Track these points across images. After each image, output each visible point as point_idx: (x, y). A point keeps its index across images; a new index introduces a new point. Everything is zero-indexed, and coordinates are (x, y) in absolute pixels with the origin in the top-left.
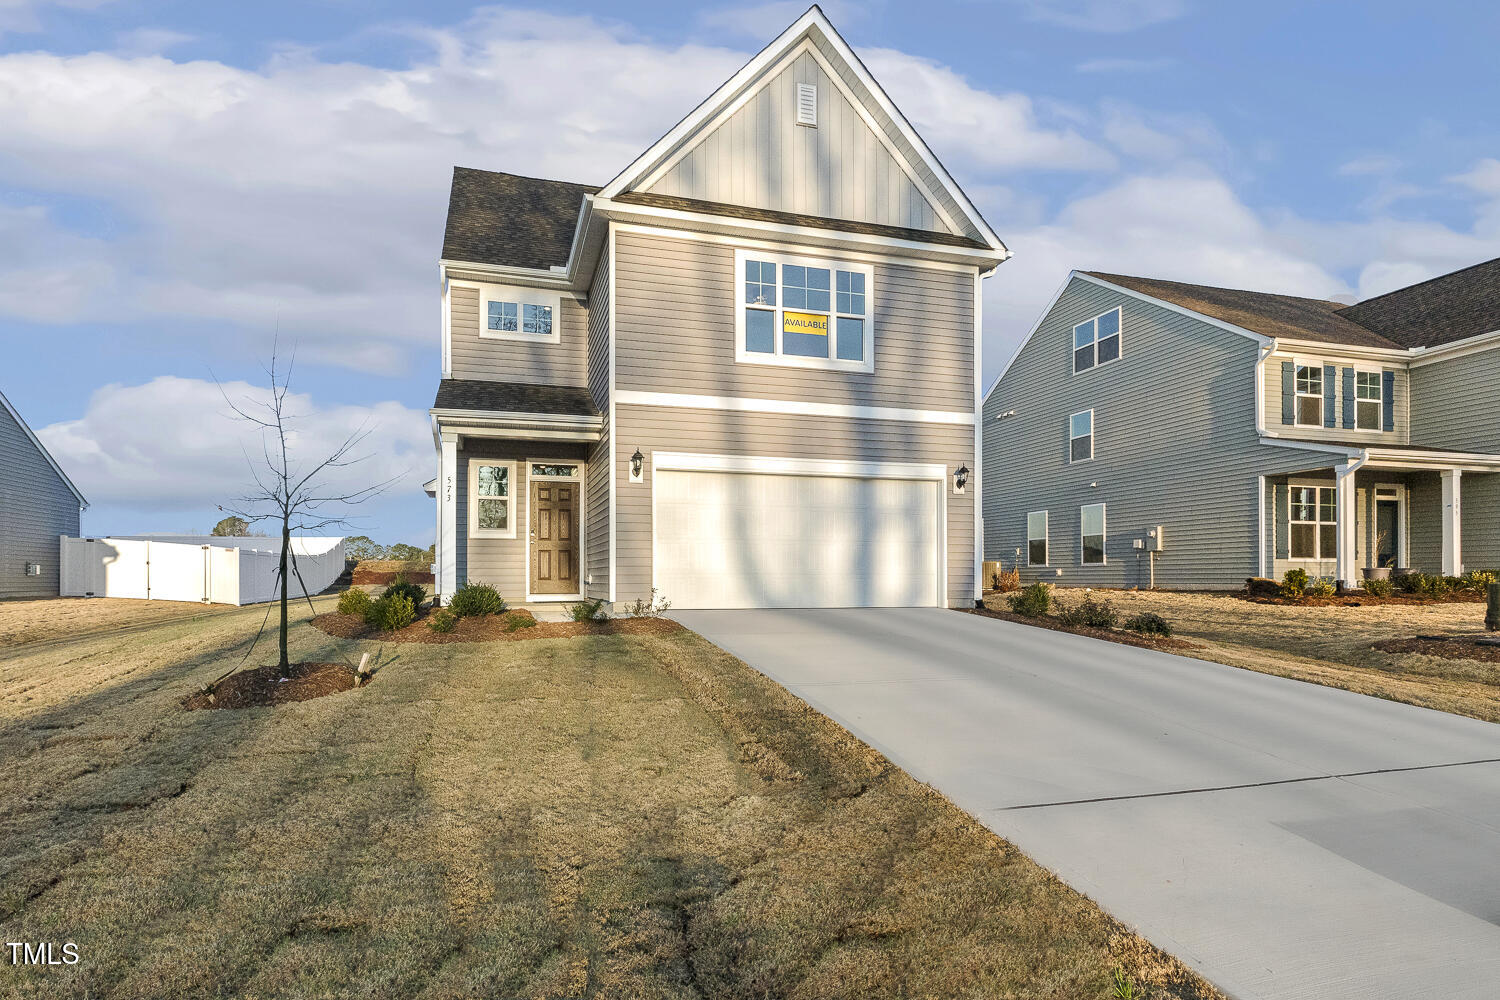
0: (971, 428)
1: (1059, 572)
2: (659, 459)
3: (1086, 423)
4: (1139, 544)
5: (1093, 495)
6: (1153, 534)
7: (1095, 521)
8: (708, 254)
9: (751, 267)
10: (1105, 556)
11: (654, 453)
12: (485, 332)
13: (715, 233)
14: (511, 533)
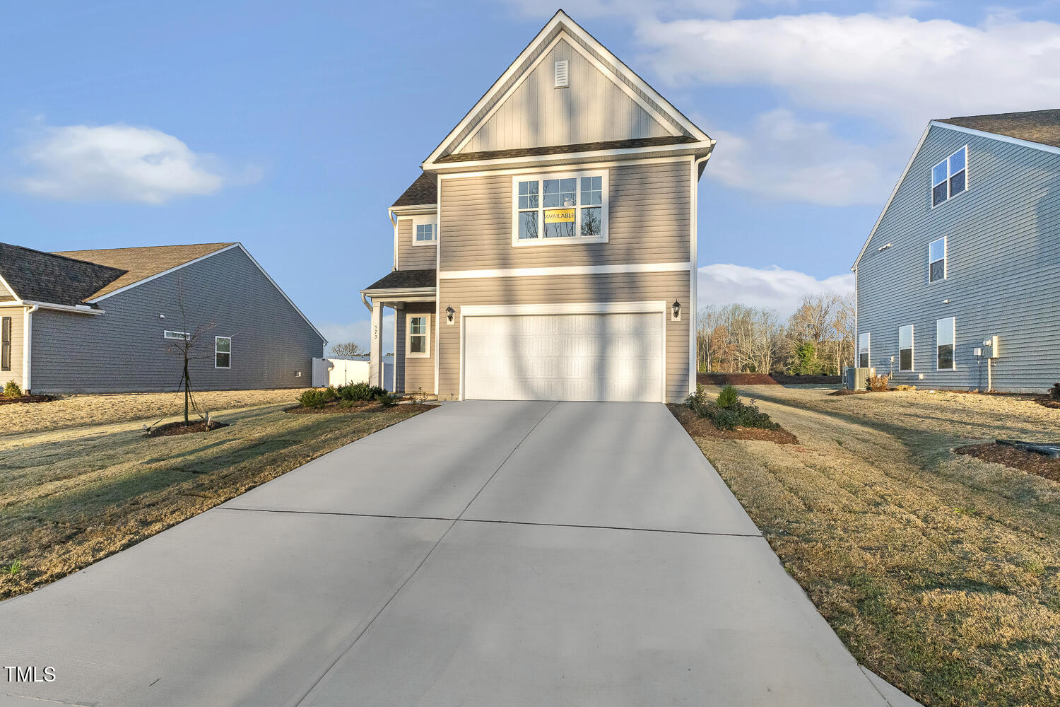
0: (687, 273)
1: (921, 376)
2: (465, 310)
3: (941, 249)
4: (978, 352)
5: (946, 312)
6: (988, 343)
7: (947, 332)
8: (494, 183)
9: (523, 186)
10: (954, 362)
11: (461, 306)
12: (415, 243)
13: (500, 169)
14: (427, 354)
